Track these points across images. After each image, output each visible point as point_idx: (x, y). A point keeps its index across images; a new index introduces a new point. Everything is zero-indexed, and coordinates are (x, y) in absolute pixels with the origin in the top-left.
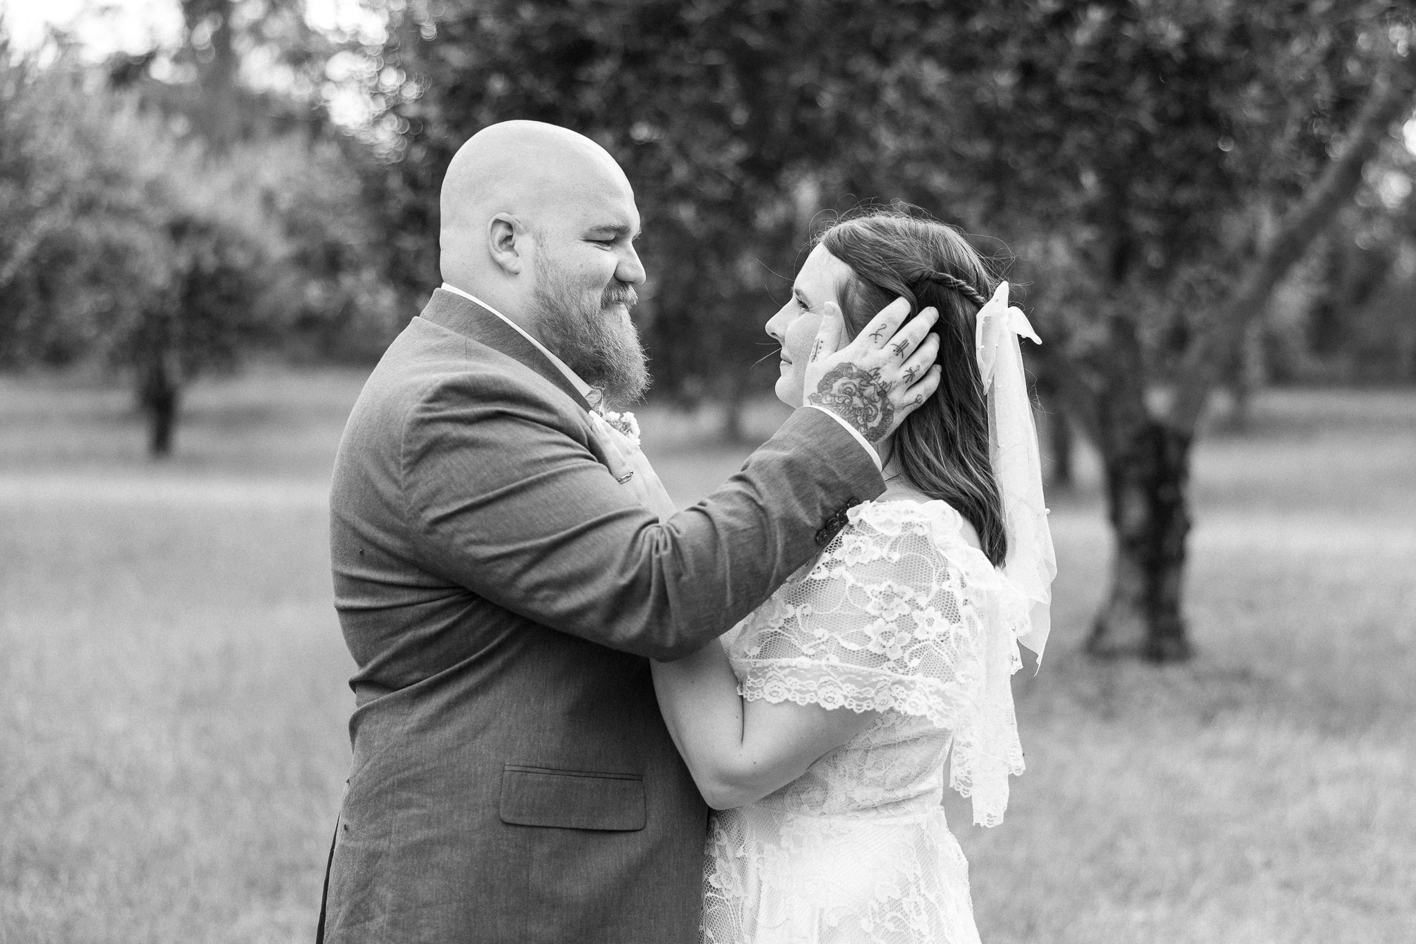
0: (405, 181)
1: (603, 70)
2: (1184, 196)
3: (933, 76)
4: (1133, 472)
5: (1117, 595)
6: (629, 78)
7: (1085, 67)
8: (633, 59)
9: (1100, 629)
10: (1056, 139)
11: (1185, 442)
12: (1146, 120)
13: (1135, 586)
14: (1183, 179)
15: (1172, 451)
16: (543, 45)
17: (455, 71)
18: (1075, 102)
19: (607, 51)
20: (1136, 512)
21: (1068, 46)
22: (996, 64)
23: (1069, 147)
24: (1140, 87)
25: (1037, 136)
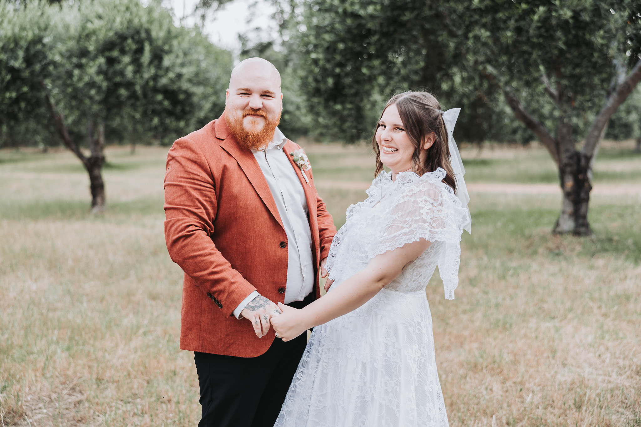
0: (313, 79)
1: (375, 38)
2: (578, 71)
3: (485, 34)
4: (568, 169)
5: (564, 212)
6: (384, 41)
7: (539, 28)
8: (385, 35)
9: (557, 224)
10: (530, 54)
11: (588, 159)
12: (561, 45)
13: (570, 209)
14: (577, 65)
15: (583, 162)
16: (355, 32)
17: (328, 42)
18: (535, 40)
19: (375, 32)
20: (570, 183)
21: (532, 20)
22: (507, 28)
23: (534, 56)
24: (559, 34)
25: (524, 52)
